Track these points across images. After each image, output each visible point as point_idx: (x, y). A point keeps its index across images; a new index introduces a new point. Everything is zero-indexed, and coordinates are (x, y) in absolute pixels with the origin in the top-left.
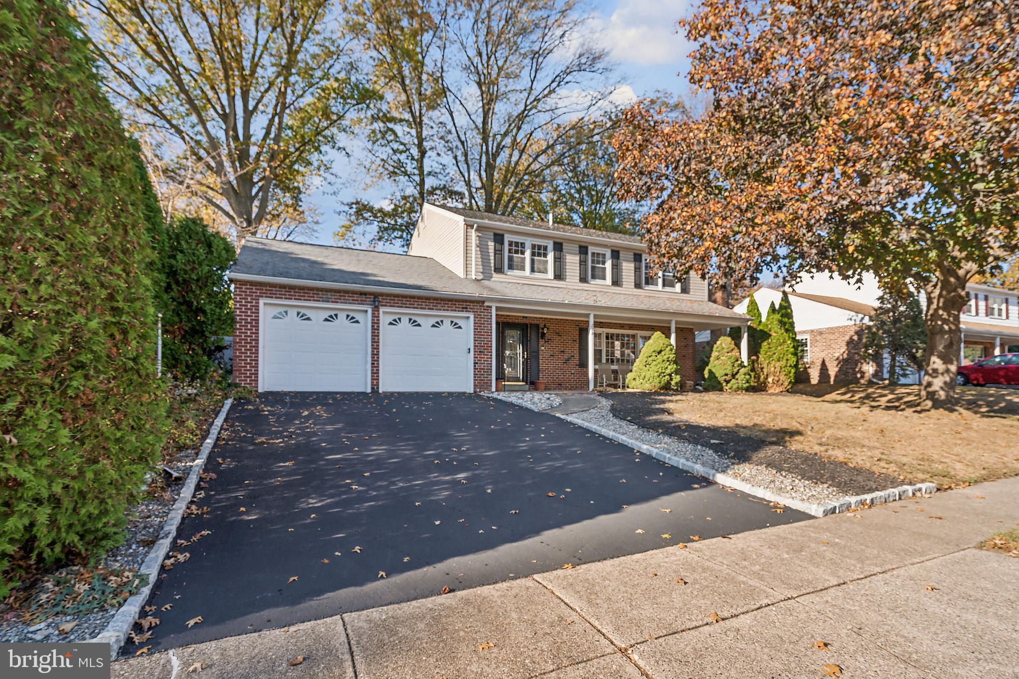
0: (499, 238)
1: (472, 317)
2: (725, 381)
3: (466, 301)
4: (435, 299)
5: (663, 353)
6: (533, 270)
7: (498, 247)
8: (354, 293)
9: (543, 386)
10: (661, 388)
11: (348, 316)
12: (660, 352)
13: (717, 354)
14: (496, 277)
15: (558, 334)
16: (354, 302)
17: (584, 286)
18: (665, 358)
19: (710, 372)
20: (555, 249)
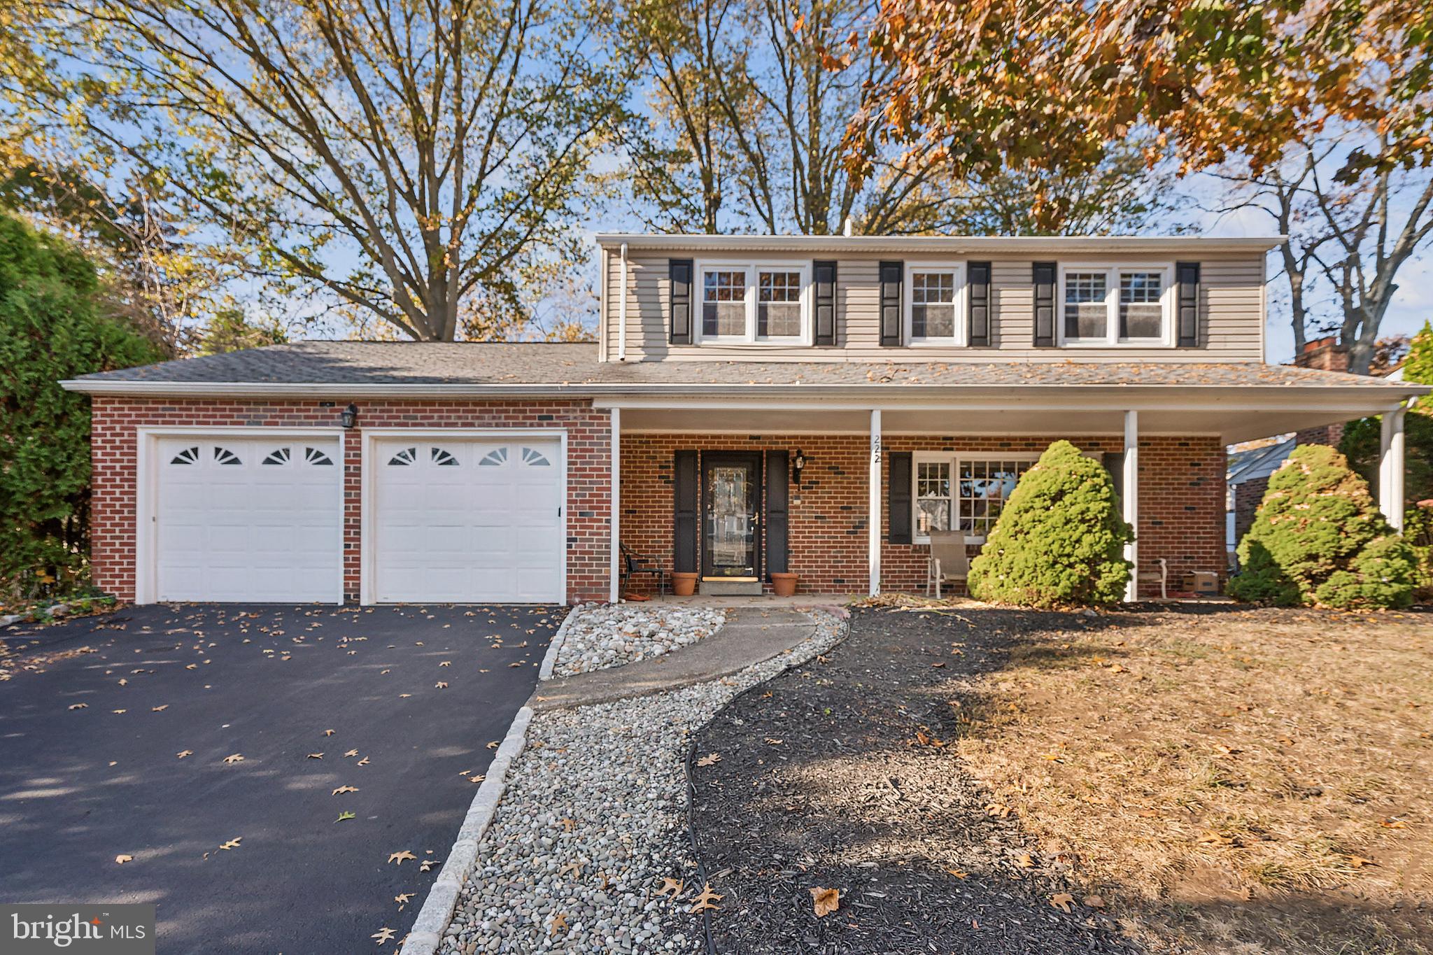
0: (681, 270)
1: (564, 436)
2: (1309, 575)
3: (549, 402)
4: (480, 402)
5: (1067, 499)
6: (762, 330)
7: (680, 288)
8: (309, 402)
9: (789, 586)
10: (1066, 599)
11: (309, 451)
12: (1060, 495)
13: (1279, 495)
14: (677, 354)
15: (836, 470)
16: (310, 420)
17: (894, 355)
18: (1074, 511)
19: (1257, 549)
20: (817, 278)
